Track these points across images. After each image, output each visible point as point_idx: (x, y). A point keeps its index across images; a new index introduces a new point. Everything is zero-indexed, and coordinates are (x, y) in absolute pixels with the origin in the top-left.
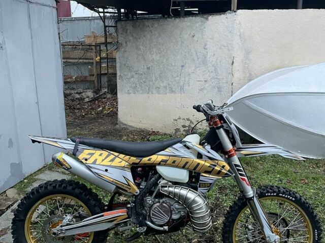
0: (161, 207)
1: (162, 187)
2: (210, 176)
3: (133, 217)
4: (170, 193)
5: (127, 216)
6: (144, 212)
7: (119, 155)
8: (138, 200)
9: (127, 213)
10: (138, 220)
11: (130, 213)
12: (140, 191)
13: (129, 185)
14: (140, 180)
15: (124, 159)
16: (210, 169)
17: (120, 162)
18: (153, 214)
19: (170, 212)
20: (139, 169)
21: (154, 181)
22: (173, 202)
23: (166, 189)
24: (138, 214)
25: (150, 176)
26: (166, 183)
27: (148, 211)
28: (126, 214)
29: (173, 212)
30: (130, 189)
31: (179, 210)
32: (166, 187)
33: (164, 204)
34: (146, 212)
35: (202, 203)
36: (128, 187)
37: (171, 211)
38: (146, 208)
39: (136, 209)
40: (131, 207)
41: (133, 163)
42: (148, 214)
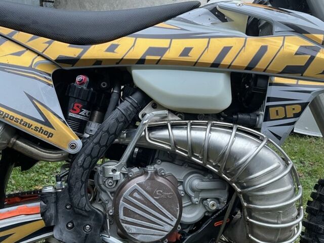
0: (152, 187)
1: (151, 129)
2: (301, 82)
3: (61, 225)
4: (177, 143)
5: (42, 224)
6: (97, 207)
7: (12, 34)
8: (78, 171)
9: (43, 214)
10: (78, 233)
11: (52, 211)
12: (83, 143)
13: (47, 123)
14: (85, 111)
15: (29, 45)
16: (301, 61)
17: (19, 54)
18: (127, 212)
19: (177, 200)
20: (79, 78)
21: (127, 109)
22: (185, 173)
23: (164, 133)
24: (77, 215)
25: (114, 97)
26: (164, 118)
27: (110, 205)
28: (39, 217)
29: (185, 203)
30: (50, 135)
31: (202, 195)
32: (165, 127)
33: (160, 180)
34: (104, 205)
35: (282, 167)
36: (45, 128)
37: (180, 199)
38: (103, 196)
39: (71, 199)
40: (56, 193)
41: (61, 61)
42: (111, 212)
